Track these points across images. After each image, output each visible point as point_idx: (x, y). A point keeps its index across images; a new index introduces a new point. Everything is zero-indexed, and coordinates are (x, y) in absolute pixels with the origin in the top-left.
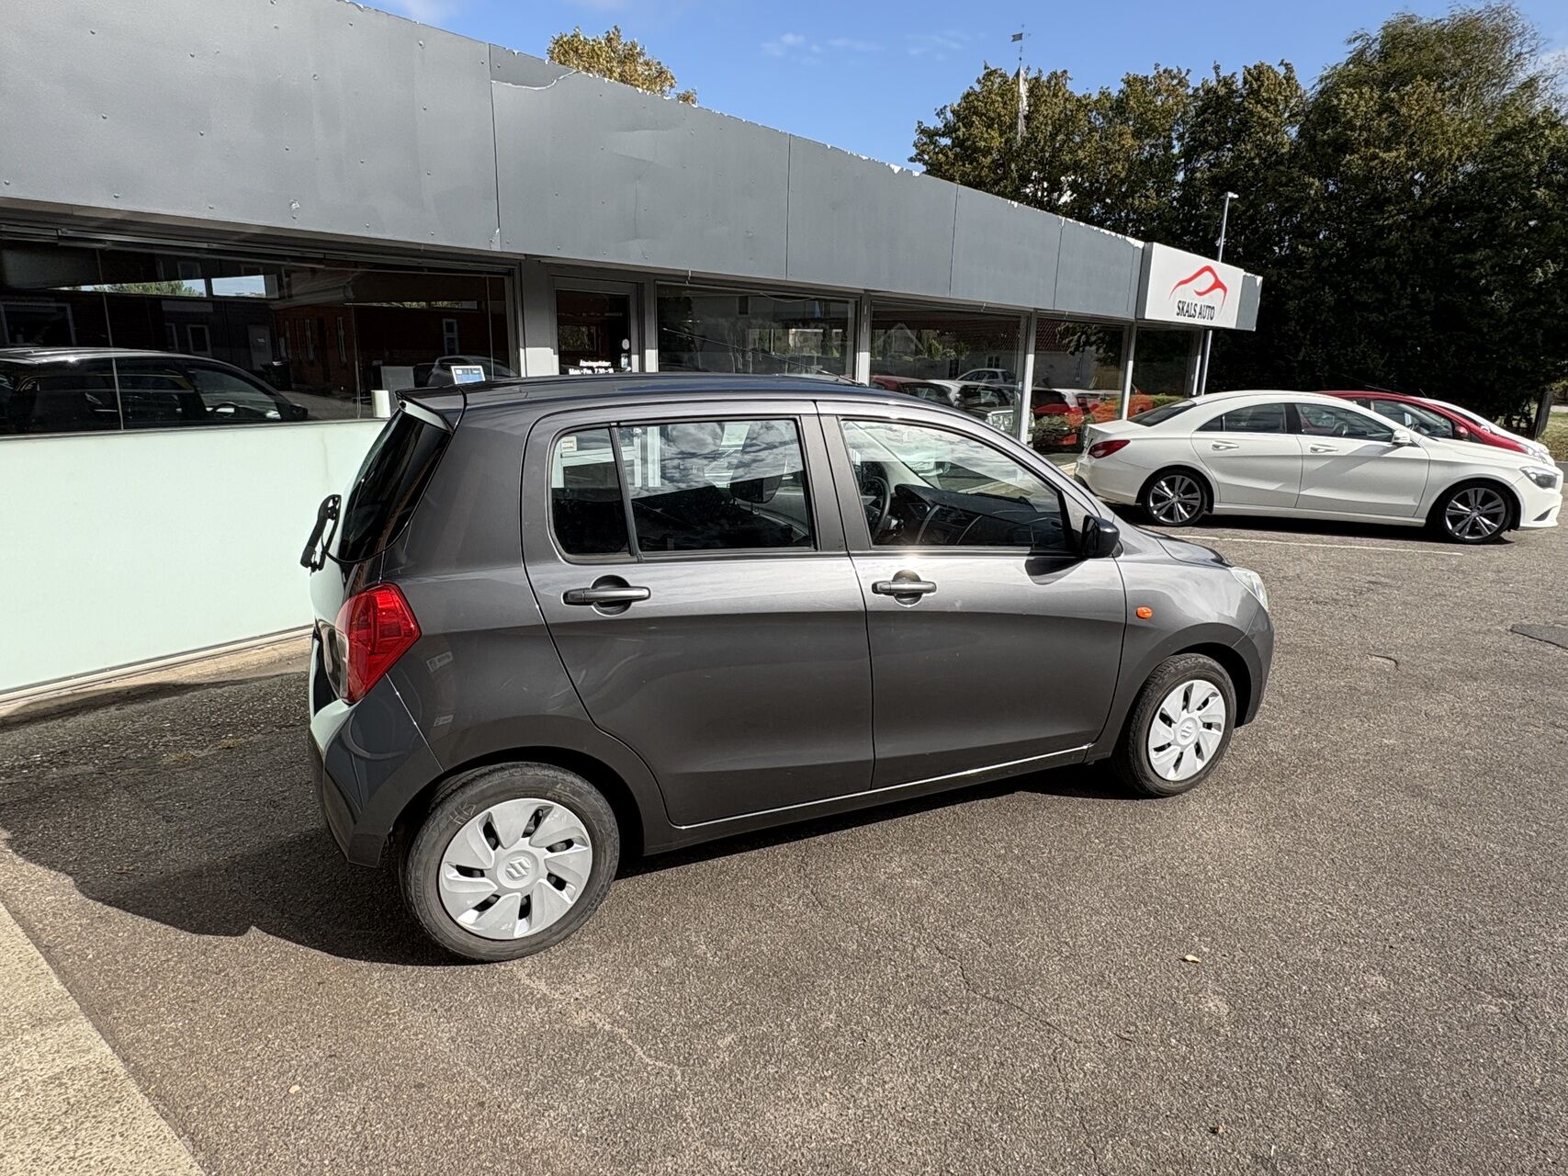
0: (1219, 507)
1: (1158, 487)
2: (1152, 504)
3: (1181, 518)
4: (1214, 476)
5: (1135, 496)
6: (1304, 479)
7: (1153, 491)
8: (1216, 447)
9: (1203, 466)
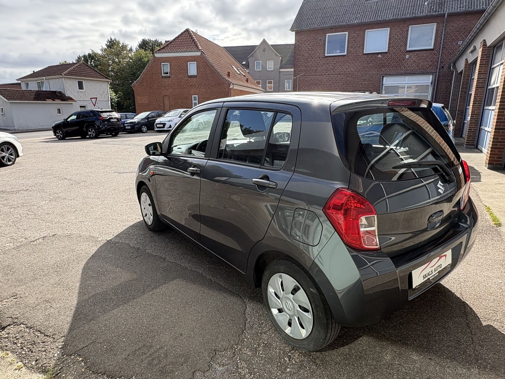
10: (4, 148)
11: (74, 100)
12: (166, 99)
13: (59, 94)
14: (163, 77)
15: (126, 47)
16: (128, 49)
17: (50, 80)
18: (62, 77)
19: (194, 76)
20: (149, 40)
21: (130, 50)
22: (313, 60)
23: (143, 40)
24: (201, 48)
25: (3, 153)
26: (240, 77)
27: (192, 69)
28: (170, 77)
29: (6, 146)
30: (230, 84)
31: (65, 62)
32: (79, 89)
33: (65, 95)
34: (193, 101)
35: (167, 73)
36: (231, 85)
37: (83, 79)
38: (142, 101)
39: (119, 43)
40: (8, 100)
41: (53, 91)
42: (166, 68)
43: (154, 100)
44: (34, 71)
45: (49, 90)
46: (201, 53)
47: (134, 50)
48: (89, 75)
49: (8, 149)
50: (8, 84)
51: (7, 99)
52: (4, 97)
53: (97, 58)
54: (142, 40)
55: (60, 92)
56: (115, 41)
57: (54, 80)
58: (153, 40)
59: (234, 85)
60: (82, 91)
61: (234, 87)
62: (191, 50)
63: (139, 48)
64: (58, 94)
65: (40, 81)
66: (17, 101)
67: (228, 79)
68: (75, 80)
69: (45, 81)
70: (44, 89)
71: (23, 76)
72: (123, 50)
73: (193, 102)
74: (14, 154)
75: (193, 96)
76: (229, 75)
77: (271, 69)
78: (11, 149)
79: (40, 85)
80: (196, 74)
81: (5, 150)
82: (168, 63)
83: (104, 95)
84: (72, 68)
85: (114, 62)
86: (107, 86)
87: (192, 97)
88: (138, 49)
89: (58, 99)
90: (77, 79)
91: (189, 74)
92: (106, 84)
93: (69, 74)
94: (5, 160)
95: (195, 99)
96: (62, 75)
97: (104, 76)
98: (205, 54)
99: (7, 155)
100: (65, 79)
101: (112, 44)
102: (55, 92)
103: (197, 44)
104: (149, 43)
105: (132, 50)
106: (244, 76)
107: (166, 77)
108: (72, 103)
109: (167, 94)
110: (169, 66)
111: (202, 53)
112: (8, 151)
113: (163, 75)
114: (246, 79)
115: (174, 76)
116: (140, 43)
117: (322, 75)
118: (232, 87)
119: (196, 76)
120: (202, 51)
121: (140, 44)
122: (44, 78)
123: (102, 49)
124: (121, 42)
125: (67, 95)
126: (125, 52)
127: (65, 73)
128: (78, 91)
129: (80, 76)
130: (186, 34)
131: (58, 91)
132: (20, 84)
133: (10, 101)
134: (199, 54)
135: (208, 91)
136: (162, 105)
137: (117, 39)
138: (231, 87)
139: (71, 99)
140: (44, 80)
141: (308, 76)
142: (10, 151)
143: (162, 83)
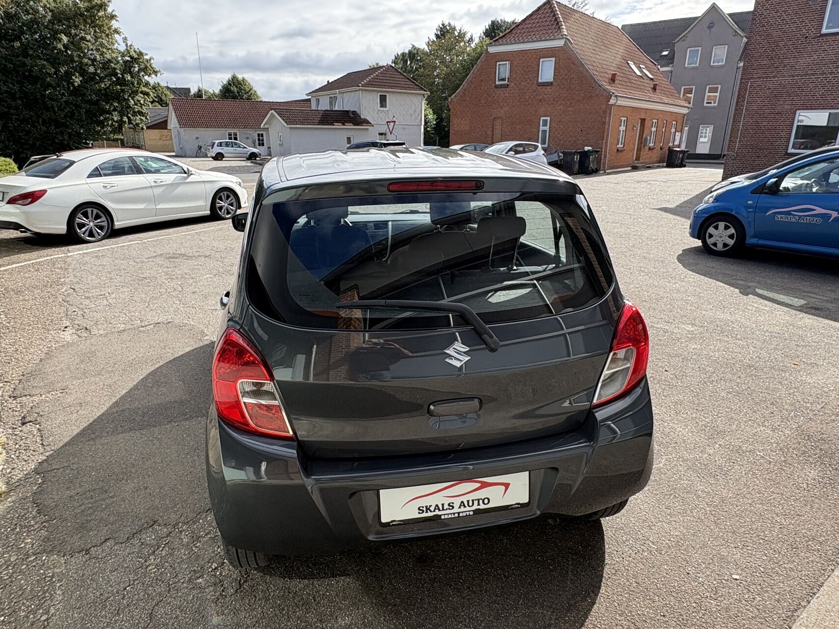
0: (118, 224)
1: (78, 218)
2: (79, 231)
3: (99, 235)
4: (109, 205)
5: (65, 227)
6: (155, 200)
7: (76, 222)
8: (105, 187)
9: (103, 201)
10: (223, 196)
11: (370, 123)
12: (498, 123)
13: (353, 114)
14: (497, 87)
15: (464, 35)
16: (468, 39)
17: (345, 94)
18: (359, 90)
19: (548, 83)
20: (501, 22)
21: (469, 41)
22: (789, 43)
23: (493, 23)
24: (566, 33)
25: (221, 202)
26: (639, 83)
27: (547, 71)
28: (508, 85)
29: (225, 193)
30: (611, 96)
31: (377, 64)
32: (381, 107)
33: (360, 116)
34: (541, 127)
35: (504, 80)
36: (613, 98)
37: (388, 92)
38: (460, 127)
39: (454, 29)
40: (288, 124)
41: (346, 111)
42: (504, 70)
43: (478, 126)
44: (328, 82)
45: (342, 109)
46: (565, 42)
47: (477, 40)
48: (397, 85)
49: (228, 197)
50: (297, 101)
51: (286, 122)
52: (283, 120)
53: (420, 56)
54: (490, 23)
55: (354, 112)
56: (448, 28)
57: (349, 94)
58: (509, 22)
59: (619, 98)
60: (383, 110)
61: (618, 102)
62: (548, 38)
63: (484, 37)
64: (352, 116)
65: (333, 96)
66: (298, 126)
67: (608, 87)
68: (375, 93)
69: (338, 96)
70: (336, 108)
71: (314, 90)
72: (459, 42)
73: (541, 130)
74: (235, 204)
75: (542, 118)
76: (613, 79)
77: (720, 64)
78: (232, 197)
79: (333, 100)
80: (552, 80)
81: (223, 198)
82: (507, 62)
83: (414, 116)
84: (375, 75)
85: (443, 62)
86: (420, 101)
87: (540, 120)
88: (483, 39)
89: (350, 122)
90: (379, 91)
91: (540, 81)
92: (420, 97)
93: (370, 84)
94: (223, 211)
95: (545, 124)
96: (359, 86)
97: (419, 86)
98: (572, 44)
99: (226, 205)
100: (363, 92)
101: (444, 32)
102: (348, 112)
103: (562, 25)
104: (501, 26)
105: (472, 40)
106: (652, 79)
107: (502, 86)
108: (368, 129)
109: (500, 115)
110: (508, 67)
111: (568, 42)
112: (227, 199)
113: (497, 83)
114: (652, 86)
115: (515, 84)
116: (487, 27)
117: (806, 75)
118: (615, 101)
119: (552, 82)
120: (568, 39)
121: (486, 30)
122: (337, 91)
123: (428, 42)
124: (458, 29)
125: (362, 117)
126: (462, 44)
127: (363, 83)
128: (379, 110)
129: (384, 87)
130: (545, 9)
131: (352, 110)
132: (309, 100)
133: (289, 126)
134: (561, 43)
135: (570, 109)
136: (489, 133)
137: (452, 24)
138: (612, 101)
139: (366, 122)
140: (336, 94)
141: (774, 77)
142: (230, 199)
143: (493, 97)
